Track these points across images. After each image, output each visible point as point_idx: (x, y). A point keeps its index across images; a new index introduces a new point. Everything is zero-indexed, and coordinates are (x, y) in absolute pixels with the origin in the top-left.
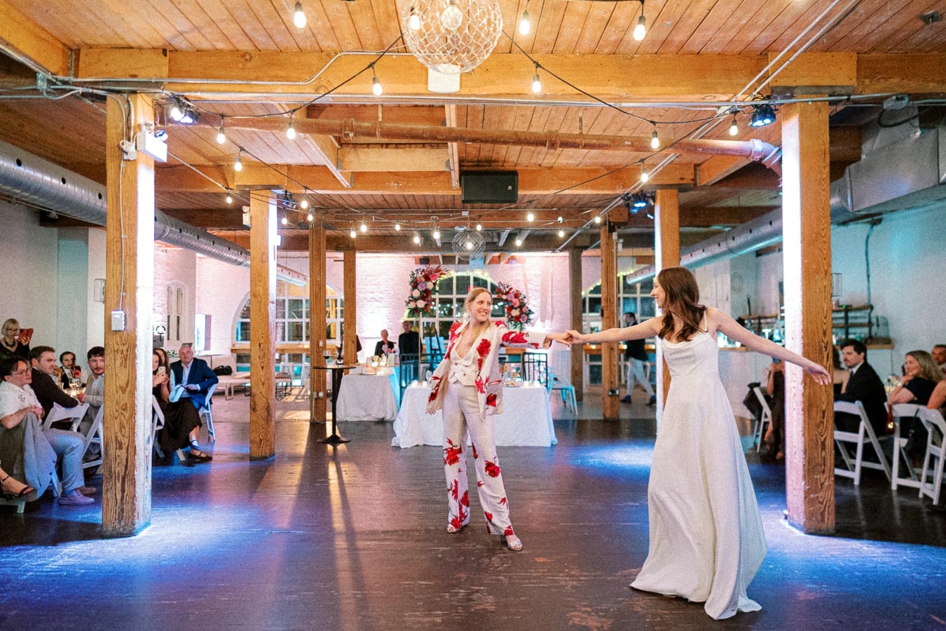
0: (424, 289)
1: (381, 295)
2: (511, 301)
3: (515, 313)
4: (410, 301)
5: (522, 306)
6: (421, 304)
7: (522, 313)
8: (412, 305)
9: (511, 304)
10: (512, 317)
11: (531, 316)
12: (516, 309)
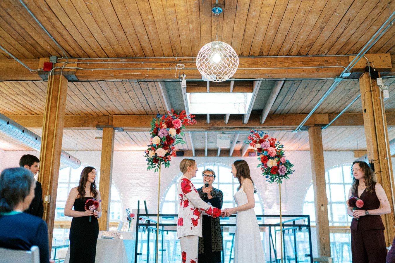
0: (165, 135)
1: (143, 181)
2: (266, 150)
3: (271, 163)
4: (150, 149)
5: (279, 155)
6: (161, 152)
7: (279, 163)
8: (152, 154)
9: (265, 153)
10: (269, 168)
11: (292, 169)
12: (273, 158)
